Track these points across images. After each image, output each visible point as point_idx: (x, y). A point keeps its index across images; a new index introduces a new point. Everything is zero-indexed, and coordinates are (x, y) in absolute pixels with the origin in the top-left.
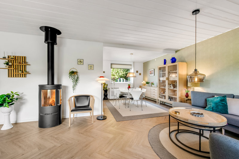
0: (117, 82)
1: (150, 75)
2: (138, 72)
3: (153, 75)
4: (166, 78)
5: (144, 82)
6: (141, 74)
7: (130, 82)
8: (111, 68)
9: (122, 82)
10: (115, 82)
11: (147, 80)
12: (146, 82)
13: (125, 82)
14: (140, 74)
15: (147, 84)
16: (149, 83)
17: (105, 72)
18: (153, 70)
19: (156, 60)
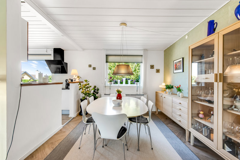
0: (116, 85)
1: (175, 71)
2: (155, 67)
3: (181, 71)
4: (216, 75)
5: (163, 86)
6: (160, 71)
7: (138, 85)
8: (107, 62)
9: (124, 84)
10: (113, 85)
13: (129, 85)
14: (158, 71)
15: (167, 90)
16: (172, 87)
17: (95, 68)
18: (181, 59)
19: (186, 38)
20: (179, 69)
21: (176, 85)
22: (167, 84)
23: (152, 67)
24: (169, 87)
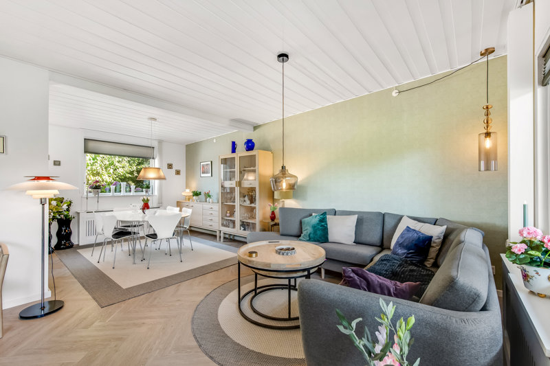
0: (106, 194)
1: (202, 175)
2: (173, 166)
3: (210, 175)
4: (236, 182)
5: (188, 192)
6: (181, 173)
7: (149, 193)
8: (86, 152)
9: (123, 193)
10: (101, 194)
11: (194, 186)
12: (194, 192)
13: (132, 193)
14: (178, 172)
15: (194, 197)
16: (200, 194)
17: (60, 162)
18: (210, 163)
19: (215, 141)
20: (207, 173)
21: (204, 190)
22: (193, 190)
23: (170, 166)
24: (196, 194)
